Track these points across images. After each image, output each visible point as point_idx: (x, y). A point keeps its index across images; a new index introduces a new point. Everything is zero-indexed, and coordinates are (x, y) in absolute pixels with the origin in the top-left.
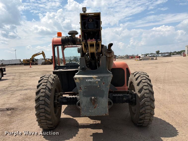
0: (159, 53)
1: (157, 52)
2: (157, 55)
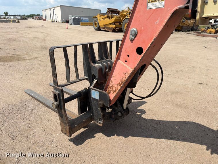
2: (8, 17)
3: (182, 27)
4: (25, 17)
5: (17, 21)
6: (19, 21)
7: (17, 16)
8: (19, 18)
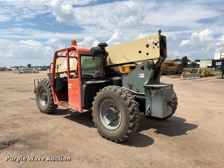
0: (31, 66)
1: (28, 65)
2: (31, 69)
3: (166, 72)
4: (46, 68)
5: (37, 71)
6: (39, 71)
7: (39, 67)
8: (40, 69)
